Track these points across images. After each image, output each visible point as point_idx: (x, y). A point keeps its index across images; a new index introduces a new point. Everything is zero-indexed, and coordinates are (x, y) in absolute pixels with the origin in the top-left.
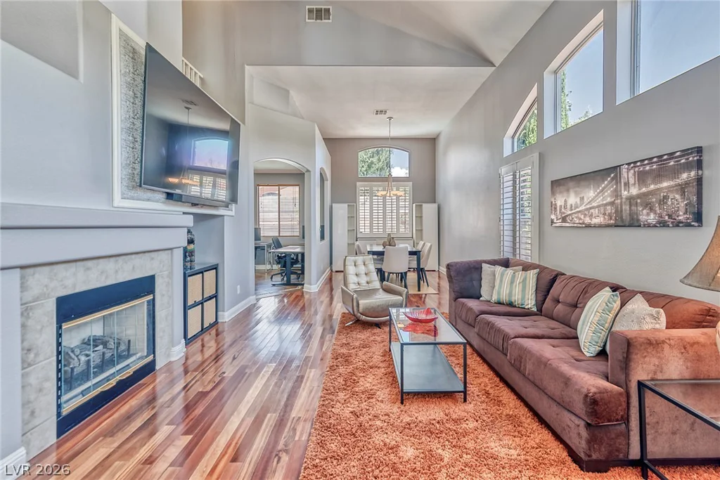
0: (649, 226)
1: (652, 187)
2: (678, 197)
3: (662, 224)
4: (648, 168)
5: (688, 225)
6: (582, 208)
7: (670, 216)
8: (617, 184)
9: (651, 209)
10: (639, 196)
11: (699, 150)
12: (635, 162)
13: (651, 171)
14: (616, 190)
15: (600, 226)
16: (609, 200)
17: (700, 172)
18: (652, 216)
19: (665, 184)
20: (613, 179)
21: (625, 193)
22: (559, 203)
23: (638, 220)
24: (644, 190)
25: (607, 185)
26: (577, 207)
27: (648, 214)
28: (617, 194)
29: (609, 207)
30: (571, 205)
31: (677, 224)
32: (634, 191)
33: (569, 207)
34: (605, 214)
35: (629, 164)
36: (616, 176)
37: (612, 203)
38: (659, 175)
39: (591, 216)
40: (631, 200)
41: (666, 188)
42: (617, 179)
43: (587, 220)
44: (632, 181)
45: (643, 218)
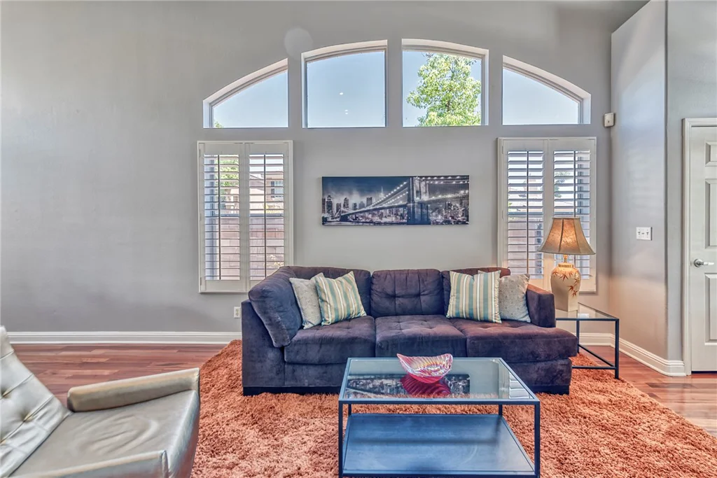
0: (437, 223)
1: (440, 197)
2: (458, 205)
3: (447, 222)
4: (437, 183)
5: (464, 223)
6: (371, 208)
7: (453, 218)
8: (409, 190)
9: (440, 212)
10: (429, 202)
11: (467, 178)
12: (426, 177)
13: (439, 185)
14: (409, 195)
15: (391, 224)
16: (401, 203)
17: (467, 191)
18: (440, 217)
19: (449, 196)
20: (405, 187)
21: (417, 199)
22: (335, 201)
23: (428, 219)
24: (433, 198)
25: (399, 191)
26: (364, 207)
27: (436, 216)
28: (410, 199)
29: (401, 209)
30: (355, 205)
31: (457, 223)
32: (425, 198)
33: (351, 205)
34: (396, 214)
35: (421, 177)
36: (408, 184)
37: (404, 206)
38: (444, 190)
39: (381, 216)
40: (422, 204)
41: (451, 198)
42: (409, 187)
43: (376, 219)
44: (423, 190)
45: (432, 218)
